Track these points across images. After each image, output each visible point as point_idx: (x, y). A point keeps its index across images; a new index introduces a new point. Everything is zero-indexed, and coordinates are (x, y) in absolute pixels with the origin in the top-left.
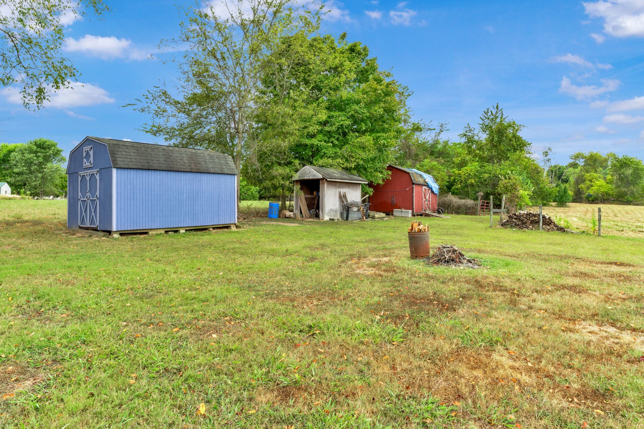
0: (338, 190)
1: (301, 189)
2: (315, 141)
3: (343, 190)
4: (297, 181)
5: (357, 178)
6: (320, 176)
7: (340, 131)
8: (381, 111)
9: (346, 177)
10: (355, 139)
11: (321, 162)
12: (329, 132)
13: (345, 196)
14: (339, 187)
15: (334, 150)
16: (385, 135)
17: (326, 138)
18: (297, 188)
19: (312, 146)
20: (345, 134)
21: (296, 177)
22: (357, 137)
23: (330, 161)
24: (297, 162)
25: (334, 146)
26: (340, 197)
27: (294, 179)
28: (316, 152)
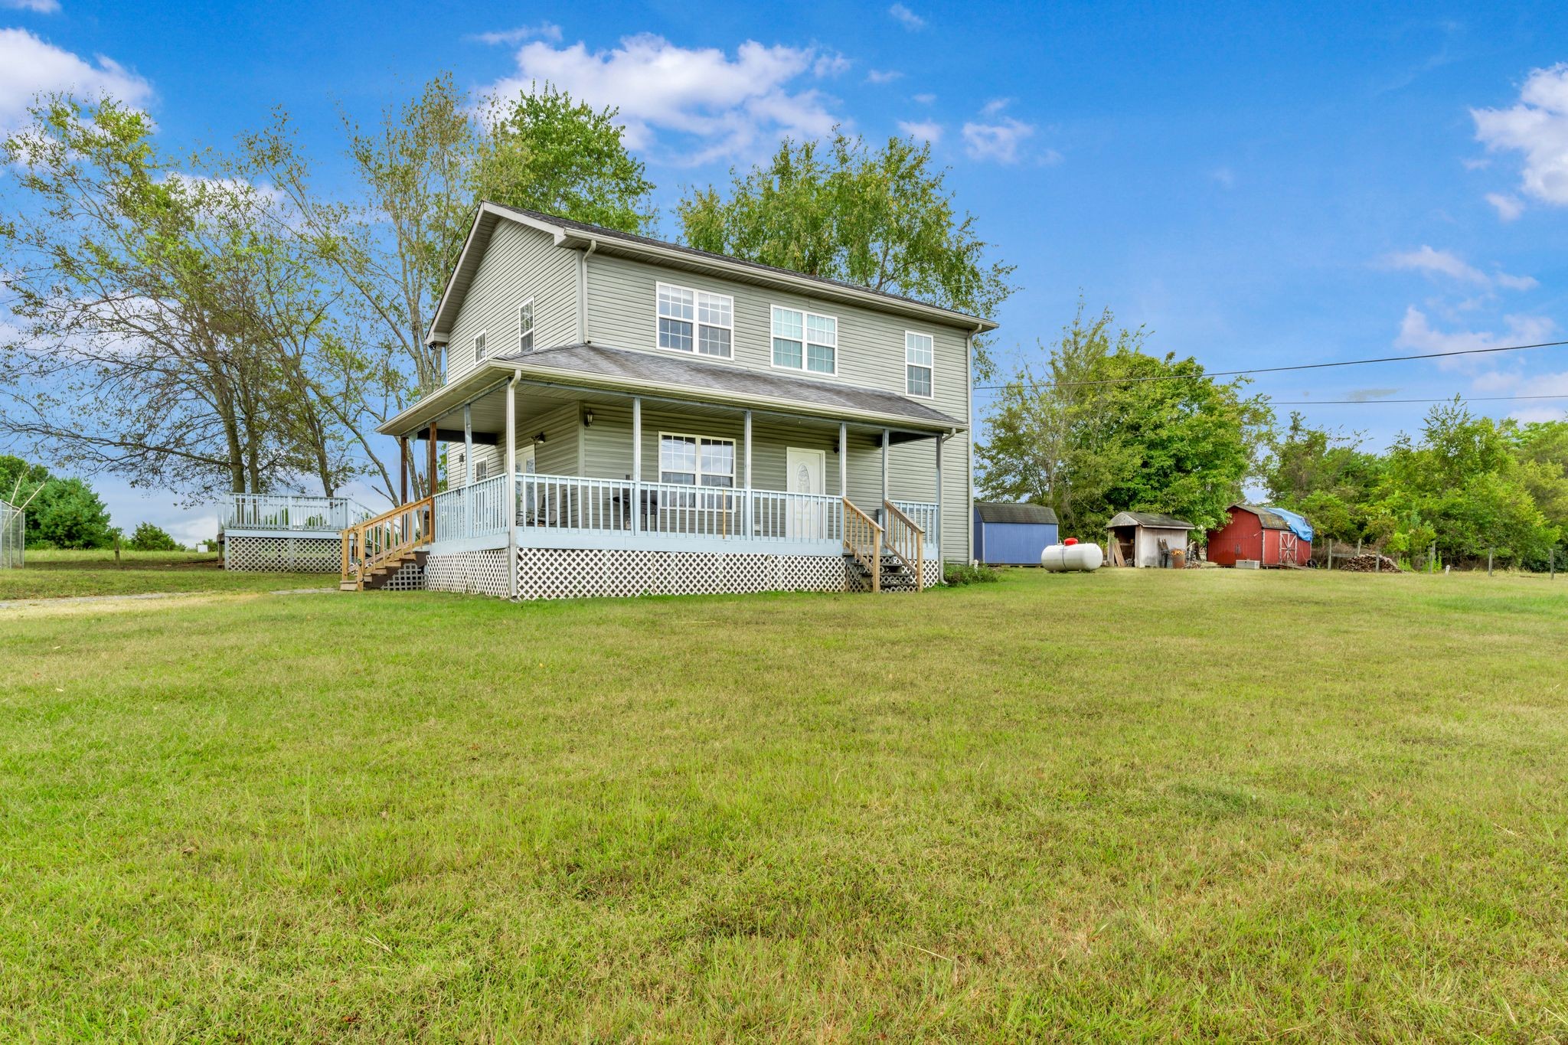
0: (1156, 537)
1: (1116, 536)
2: (1131, 485)
3: (1162, 537)
4: (1111, 529)
5: (1180, 522)
6: (1135, 523)
7: (1161, 472)
8: (1210, 447)
9: (1167, 523)
10: (1179, 482)
11: (1138, 507)
12: (1148, 474)
13: (1165, 544)
14: (1158, 534)
15: (1154, 493)
16: (1215, 472)
17: (1145, 481)
18: (1111, 535)
19: (1129, 489)
20: (1166, 475)
21: (1110, 524)
22: (1181, 478)
23: (1147, 506)
24: (1111, 507)
25: (1153, 488)
26: (1159, 544)
27: (1108, 526)
28: (1133, 496)
